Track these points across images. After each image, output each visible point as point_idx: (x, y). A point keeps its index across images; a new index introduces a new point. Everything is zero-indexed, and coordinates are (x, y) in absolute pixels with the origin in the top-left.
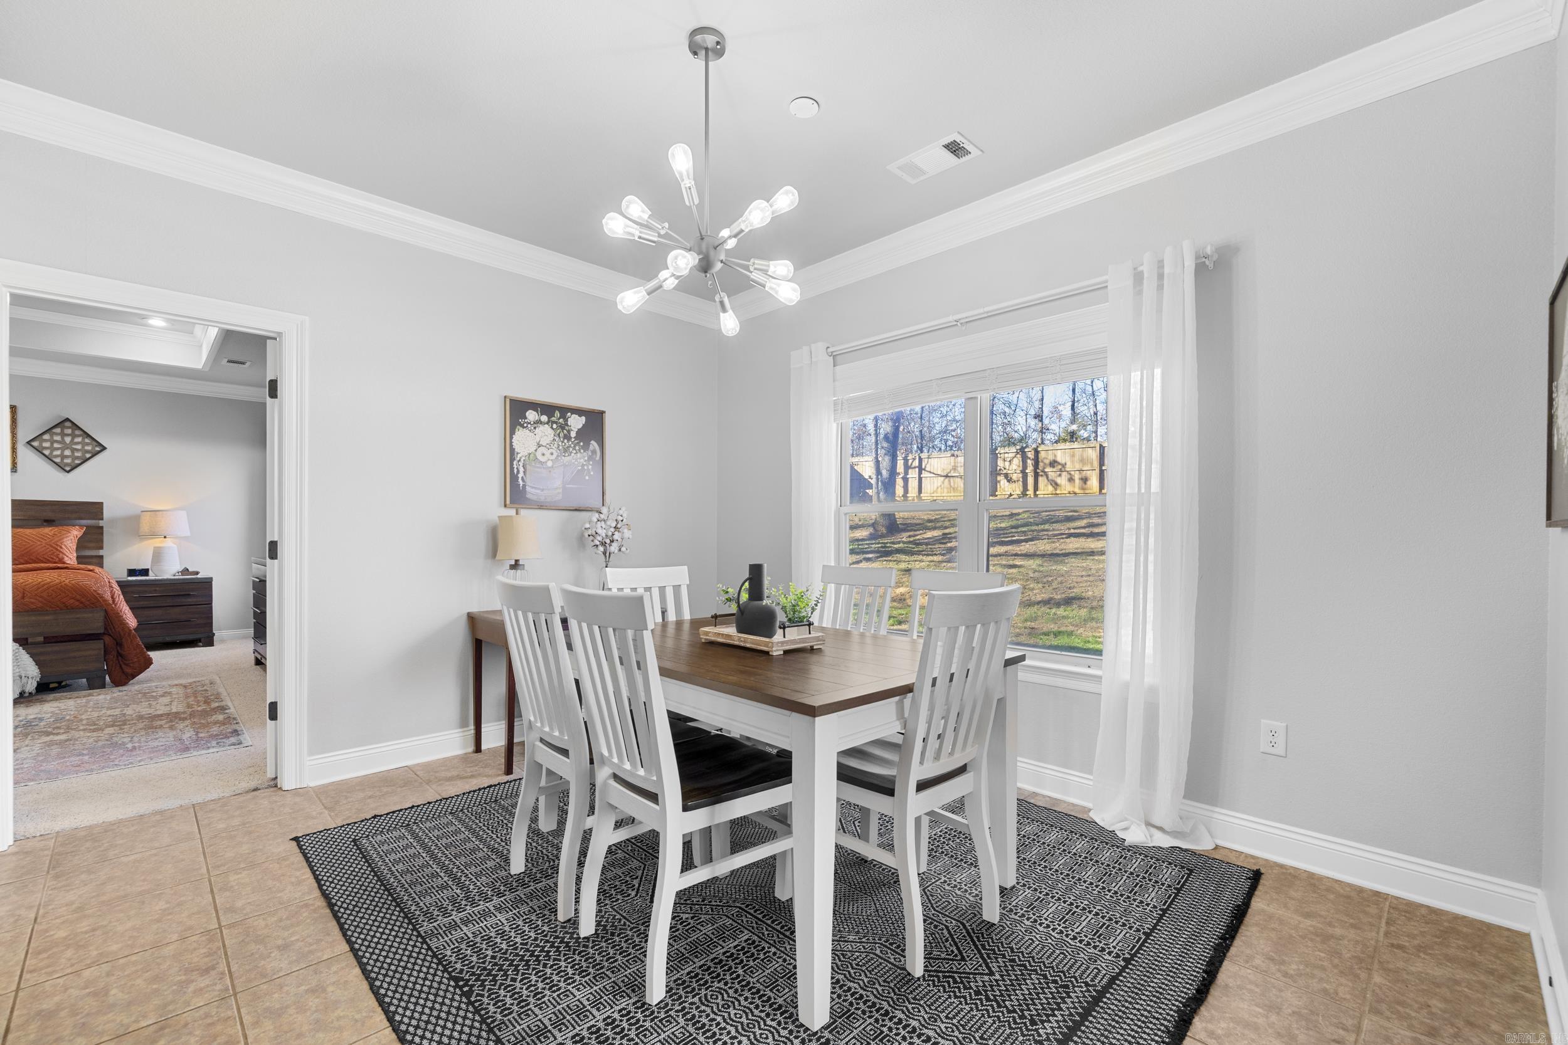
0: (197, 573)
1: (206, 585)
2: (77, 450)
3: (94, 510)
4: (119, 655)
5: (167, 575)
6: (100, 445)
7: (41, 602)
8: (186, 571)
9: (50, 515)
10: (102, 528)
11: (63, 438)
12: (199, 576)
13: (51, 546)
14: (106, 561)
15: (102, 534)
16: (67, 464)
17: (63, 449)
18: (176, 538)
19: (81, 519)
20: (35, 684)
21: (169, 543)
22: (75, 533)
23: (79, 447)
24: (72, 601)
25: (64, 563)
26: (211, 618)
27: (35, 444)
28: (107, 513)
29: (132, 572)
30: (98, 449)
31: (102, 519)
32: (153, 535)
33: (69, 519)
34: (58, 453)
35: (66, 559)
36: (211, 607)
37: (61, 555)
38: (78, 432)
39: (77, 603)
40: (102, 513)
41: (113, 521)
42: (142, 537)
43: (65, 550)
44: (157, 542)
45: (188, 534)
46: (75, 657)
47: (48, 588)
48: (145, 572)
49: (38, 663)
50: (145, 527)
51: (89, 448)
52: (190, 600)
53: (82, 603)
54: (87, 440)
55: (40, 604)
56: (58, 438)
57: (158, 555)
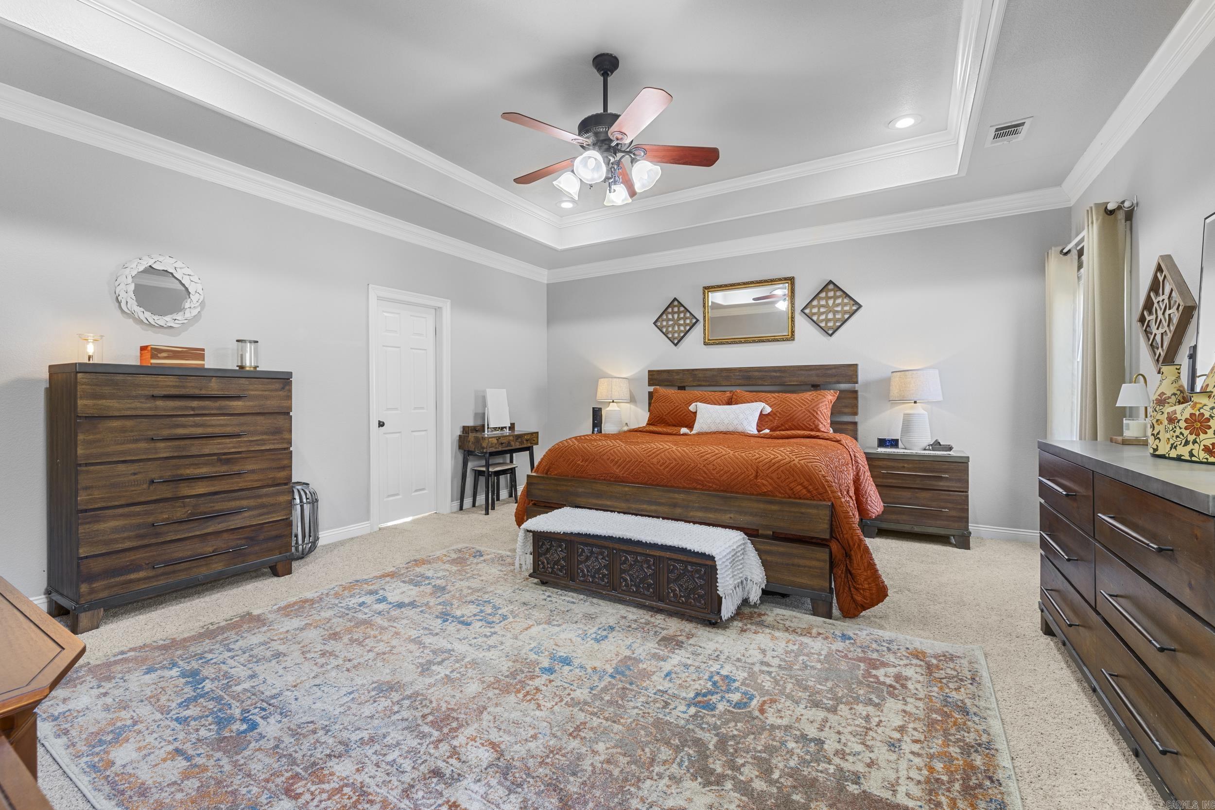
0: (950, 448)
1: (961, 466)
2: (837, 312)
3: (849, 372)
4: (848, 571)
5: (917, 450)
6: (856, 303)
7: (771, 484)
8: (936, 445)
9: (816, 380)
10: (856, 392)
11: (827, 302)
12: (952, 453)
13: (809, 412)
14: (861, 428)
15: (856, 398)
16: (830, 328)
17: (826, 313)
18: (929, 403)
19: (839, 383)
20: (760, 593)
21: (919, 409)
22: (830, 397)
23: (839, 309)
24: (799, 488)
25: (819, 431)
26: (967, 510)
27: (807, 311)
28: (862, 377)
29: (882, 443)
30: (854, 308)
31: (857, 383)
32: (903, 400)
33: (830, 383)
34: (823, 317)
35: (821, 426)
36: (967, 496)
37: (817, 421)
38: (839, 293)
39: (804, 491)
40: (857, 376)
41: (867, 384)
42: (894, 402)
43: (820, 417)
44: (908, 408)
45: (941, 399)
46: (799, 566)
47: (779, 468)
48: (894, 443)
49: (765, 564)
50: (895, 392)
51: (847, 308)
52: (941, 484)
53: (809, 491)
54: (846, 301)
55: (770, 488)
56: (823, 302)
57: (907, 424)
